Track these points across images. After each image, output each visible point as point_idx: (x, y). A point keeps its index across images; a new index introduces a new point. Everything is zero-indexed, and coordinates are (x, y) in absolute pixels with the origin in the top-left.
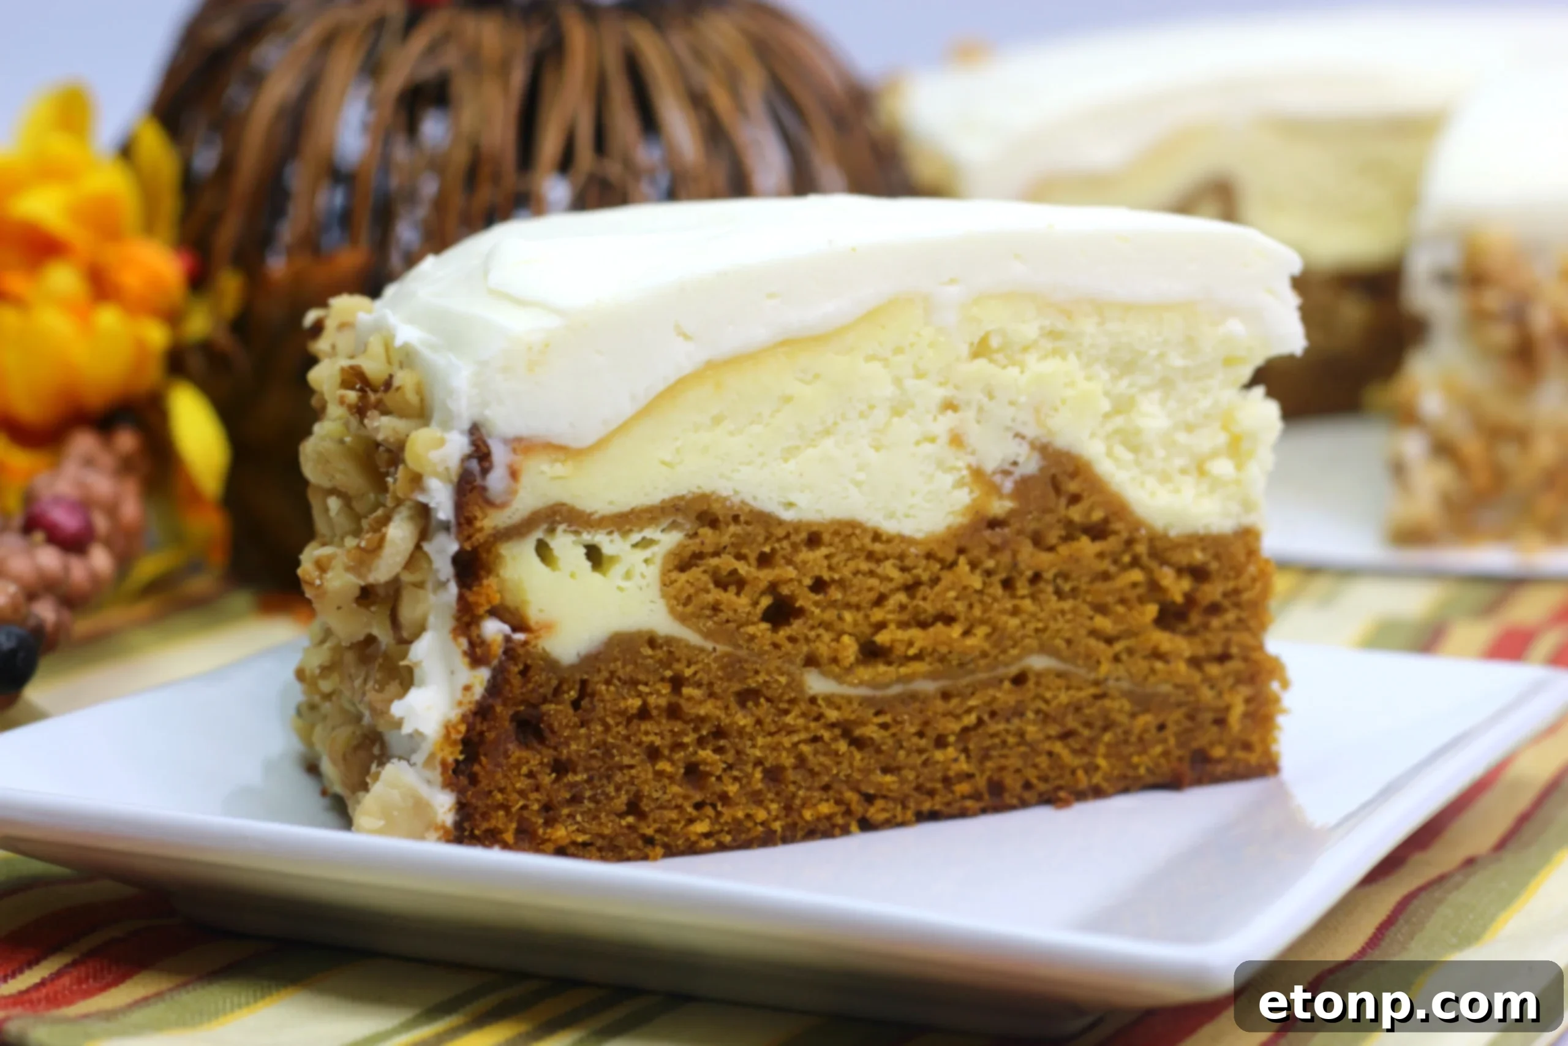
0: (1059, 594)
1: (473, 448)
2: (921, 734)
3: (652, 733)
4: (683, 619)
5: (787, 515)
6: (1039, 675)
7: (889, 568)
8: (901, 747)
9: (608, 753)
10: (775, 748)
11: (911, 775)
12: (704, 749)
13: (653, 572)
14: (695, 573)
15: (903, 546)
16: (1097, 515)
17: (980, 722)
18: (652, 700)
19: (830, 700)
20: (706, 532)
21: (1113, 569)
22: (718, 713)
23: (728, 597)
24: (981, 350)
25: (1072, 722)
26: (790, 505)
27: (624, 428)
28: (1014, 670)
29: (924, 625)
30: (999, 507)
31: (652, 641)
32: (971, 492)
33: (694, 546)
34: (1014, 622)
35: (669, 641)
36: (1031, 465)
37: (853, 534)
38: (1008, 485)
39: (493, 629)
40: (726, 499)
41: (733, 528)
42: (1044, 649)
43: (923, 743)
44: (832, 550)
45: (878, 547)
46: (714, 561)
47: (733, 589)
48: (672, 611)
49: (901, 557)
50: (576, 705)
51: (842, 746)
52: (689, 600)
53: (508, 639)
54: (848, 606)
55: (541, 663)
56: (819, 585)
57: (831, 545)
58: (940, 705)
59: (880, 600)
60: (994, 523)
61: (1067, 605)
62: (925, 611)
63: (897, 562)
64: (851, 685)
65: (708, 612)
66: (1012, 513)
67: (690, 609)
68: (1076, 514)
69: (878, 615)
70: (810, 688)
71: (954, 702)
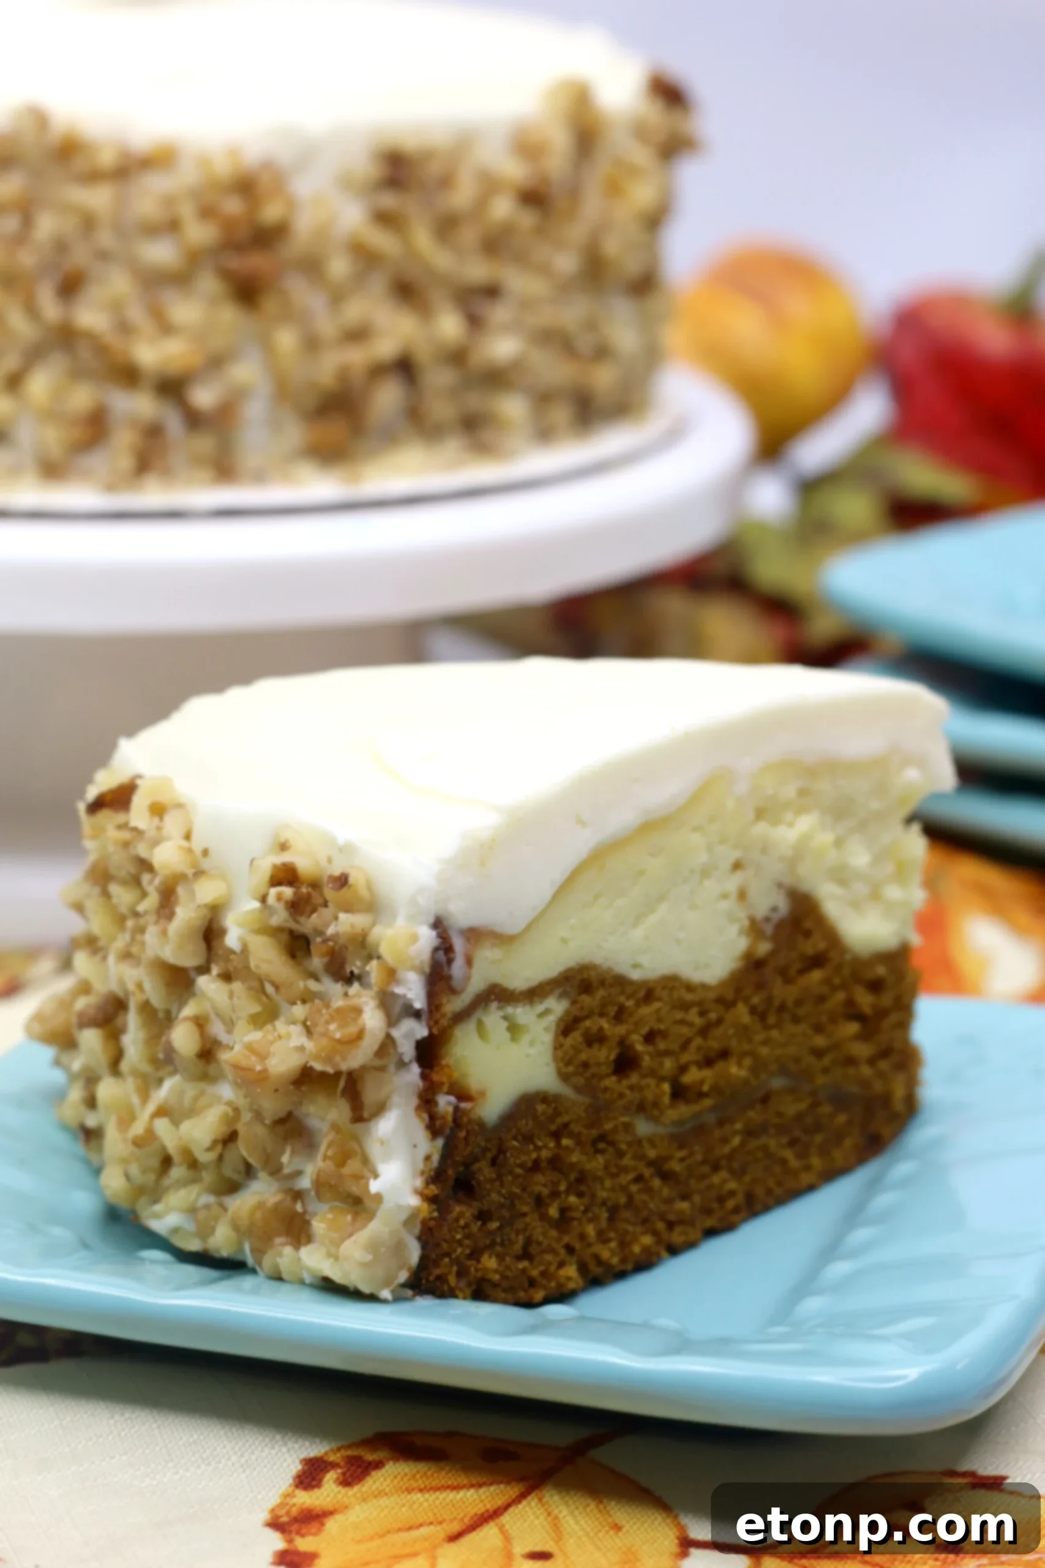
0: (795, 1020)
1: (439, 940)
2: (705, 1162)
3: (540, 1183)
4: (565, 1077)
5: (636, 975)
6: (776, 1094)
7: (693, 1016)
8: (693, 1175)
9: (512, 1205)
10: (615, 1188)
11: (698, 1199)
12: (572, 1195)
13: (548, 1038)
14: (574, 1036)
16: (821, 947)
17: (743, 1144)
18: (543, 1153)
19: (650, 1141)
20: (584, 998)
21: (828, 992)
22: (582, 1159)
23: (594, 1053)
24: (760, 814)
25: (797, 1130)
26: (636, 966)
27: (543, 913)
28: (764, 1092)
29: (711, 1063)
30: (763, 949)
31: (545, 1098)
32: (748, 938)
33: (576, 1011)
34: (767, 1051)
35: (555, 1098)
36: (784, 909)
37: (673, 987)
38: (770, 929)
39: (445, 1103)
40: (598, 967)
41: (601, 992)
43: (706, 1169)
44: (661, 1003)
45: (688, 997)
46: (587, 1023)
47: (597, 1045)
48: (559, 1071)
49: (700, 1003)
50: (494, 1162)
51: (656, 1183)
52: (570, 1061)
53: (456, 1109)
54: (667, 1053)
55: (476, 1128)
56: (651, 1037)
57: (660, 999)
58: (716, 1133)
59: (685, 1045)
60: (759, 964)
61: (799, 1029)
62: (712, 1050)
63: (699, 1008)
64: (664, 1124)
65: (581, 1070)
66: (771, 953)
67: (570, 1070)
68: (808, 947)
69: (685, 1058)
70: (639, 1132)
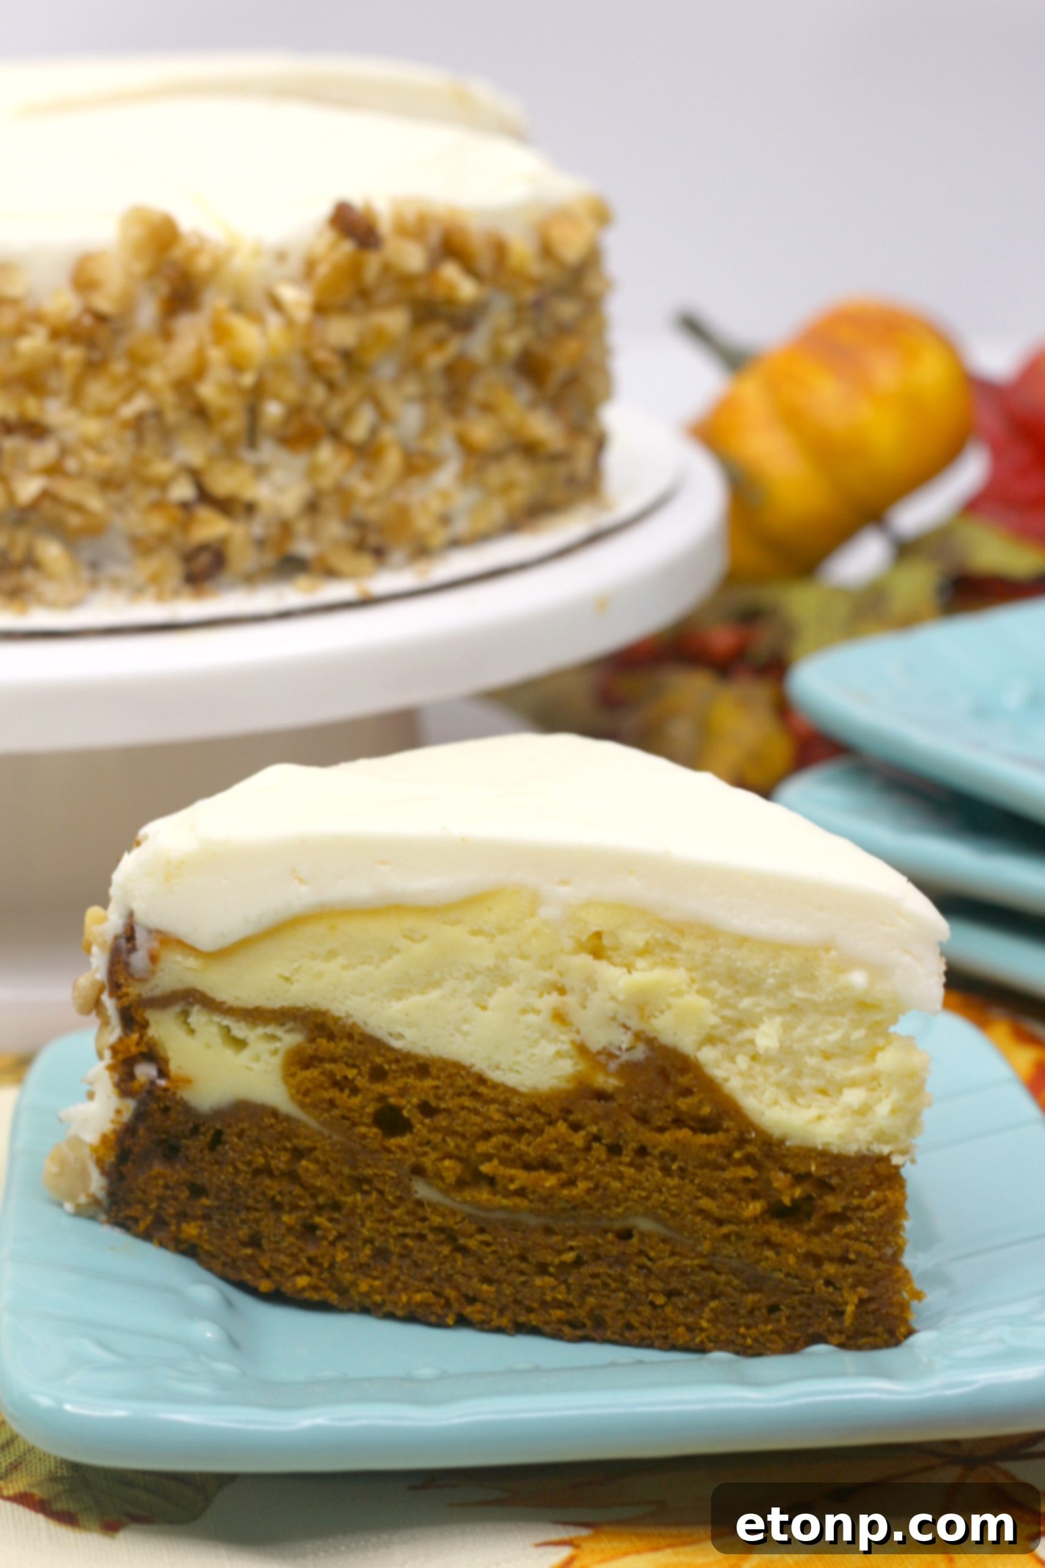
0: (666, 1170)
1: (125, 930)
2: (523, 1258)
3: (273, 1187)
4: (302, 1105)
5: (397, 1044)
6: (643, 1235)
8: (503, 1264)
9: (235, 1194)
10: (385, 1233)
11: (508, 1290)
12: (321, 1216)
14: (313, 1073)
15: (509, 1095)
16: (706, 1110)
17: (581, 1261)
18: (274, 1163)
19: (435, 1207)
20: (323, 1042)
21: (722, 1160)
22: (333, 1188)
23: (341, 1096)
25: (675, 1283)
27: (247, 942)
28: (618, 1225)
29: (528, 1167)
30: (608, 1082)
31: (274, 1113)
32: (575, 1064)
33: (310, 1050)
34: (616, 1185)
35: (288, 1118)
36: (640, 1053)
37: (458, 1074)
38: (613, 1066)
39: (144, 1071)
40: (339, 1018)
41: (345, 1043)
42: (650, 1214)
43: (523, 1266)
44: (437, 1083)
45: (482, 1090)
46: (328, 1066)
47: (347, 1092)
48: (292, 1097)
50: (211, 1146)
51: (446, 1249)
52: (306, 1093)
53: (155, 1082)
54: (454, 1133)
55: (180, 1107)
56: (427, 1109)
57: (438, 1078)
58: (539, 1238)
59: (484, 1135)
60: (602, 1096)
61: (672, 1182)
62: (528, 1154)
63: (502, 1108)
64: (454, 1200)
65: (325, 1106)
66: (618, 1089)
67: (308, 1100)
68: (684, 1104)
69: (482, 1147)
70: (416, 1192)
71: (555, 1239)
